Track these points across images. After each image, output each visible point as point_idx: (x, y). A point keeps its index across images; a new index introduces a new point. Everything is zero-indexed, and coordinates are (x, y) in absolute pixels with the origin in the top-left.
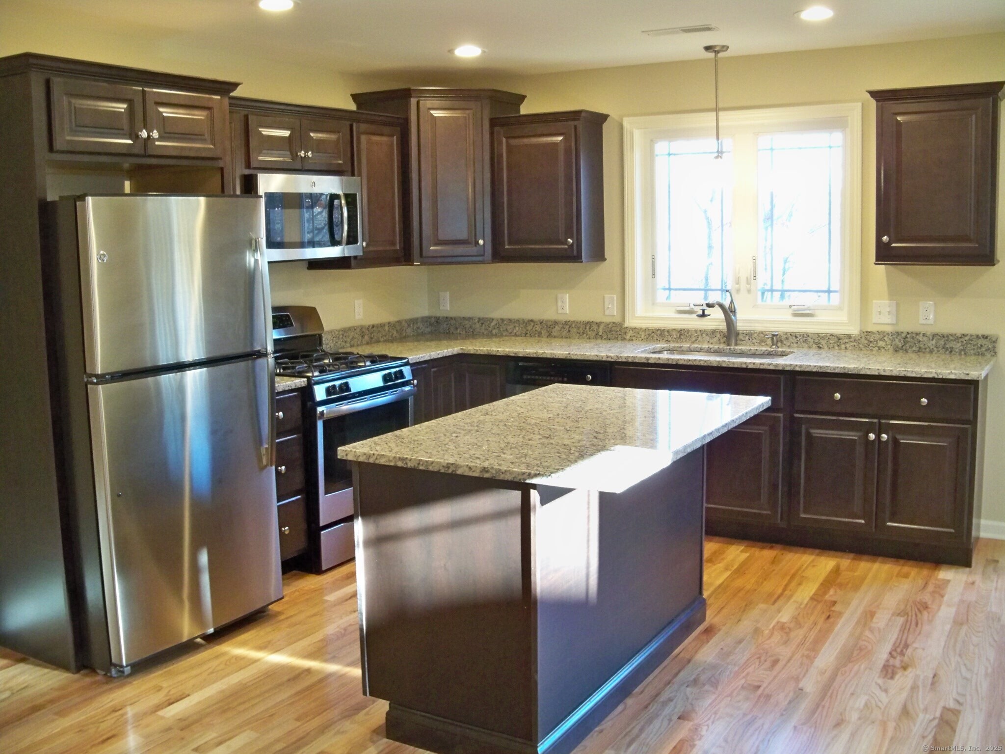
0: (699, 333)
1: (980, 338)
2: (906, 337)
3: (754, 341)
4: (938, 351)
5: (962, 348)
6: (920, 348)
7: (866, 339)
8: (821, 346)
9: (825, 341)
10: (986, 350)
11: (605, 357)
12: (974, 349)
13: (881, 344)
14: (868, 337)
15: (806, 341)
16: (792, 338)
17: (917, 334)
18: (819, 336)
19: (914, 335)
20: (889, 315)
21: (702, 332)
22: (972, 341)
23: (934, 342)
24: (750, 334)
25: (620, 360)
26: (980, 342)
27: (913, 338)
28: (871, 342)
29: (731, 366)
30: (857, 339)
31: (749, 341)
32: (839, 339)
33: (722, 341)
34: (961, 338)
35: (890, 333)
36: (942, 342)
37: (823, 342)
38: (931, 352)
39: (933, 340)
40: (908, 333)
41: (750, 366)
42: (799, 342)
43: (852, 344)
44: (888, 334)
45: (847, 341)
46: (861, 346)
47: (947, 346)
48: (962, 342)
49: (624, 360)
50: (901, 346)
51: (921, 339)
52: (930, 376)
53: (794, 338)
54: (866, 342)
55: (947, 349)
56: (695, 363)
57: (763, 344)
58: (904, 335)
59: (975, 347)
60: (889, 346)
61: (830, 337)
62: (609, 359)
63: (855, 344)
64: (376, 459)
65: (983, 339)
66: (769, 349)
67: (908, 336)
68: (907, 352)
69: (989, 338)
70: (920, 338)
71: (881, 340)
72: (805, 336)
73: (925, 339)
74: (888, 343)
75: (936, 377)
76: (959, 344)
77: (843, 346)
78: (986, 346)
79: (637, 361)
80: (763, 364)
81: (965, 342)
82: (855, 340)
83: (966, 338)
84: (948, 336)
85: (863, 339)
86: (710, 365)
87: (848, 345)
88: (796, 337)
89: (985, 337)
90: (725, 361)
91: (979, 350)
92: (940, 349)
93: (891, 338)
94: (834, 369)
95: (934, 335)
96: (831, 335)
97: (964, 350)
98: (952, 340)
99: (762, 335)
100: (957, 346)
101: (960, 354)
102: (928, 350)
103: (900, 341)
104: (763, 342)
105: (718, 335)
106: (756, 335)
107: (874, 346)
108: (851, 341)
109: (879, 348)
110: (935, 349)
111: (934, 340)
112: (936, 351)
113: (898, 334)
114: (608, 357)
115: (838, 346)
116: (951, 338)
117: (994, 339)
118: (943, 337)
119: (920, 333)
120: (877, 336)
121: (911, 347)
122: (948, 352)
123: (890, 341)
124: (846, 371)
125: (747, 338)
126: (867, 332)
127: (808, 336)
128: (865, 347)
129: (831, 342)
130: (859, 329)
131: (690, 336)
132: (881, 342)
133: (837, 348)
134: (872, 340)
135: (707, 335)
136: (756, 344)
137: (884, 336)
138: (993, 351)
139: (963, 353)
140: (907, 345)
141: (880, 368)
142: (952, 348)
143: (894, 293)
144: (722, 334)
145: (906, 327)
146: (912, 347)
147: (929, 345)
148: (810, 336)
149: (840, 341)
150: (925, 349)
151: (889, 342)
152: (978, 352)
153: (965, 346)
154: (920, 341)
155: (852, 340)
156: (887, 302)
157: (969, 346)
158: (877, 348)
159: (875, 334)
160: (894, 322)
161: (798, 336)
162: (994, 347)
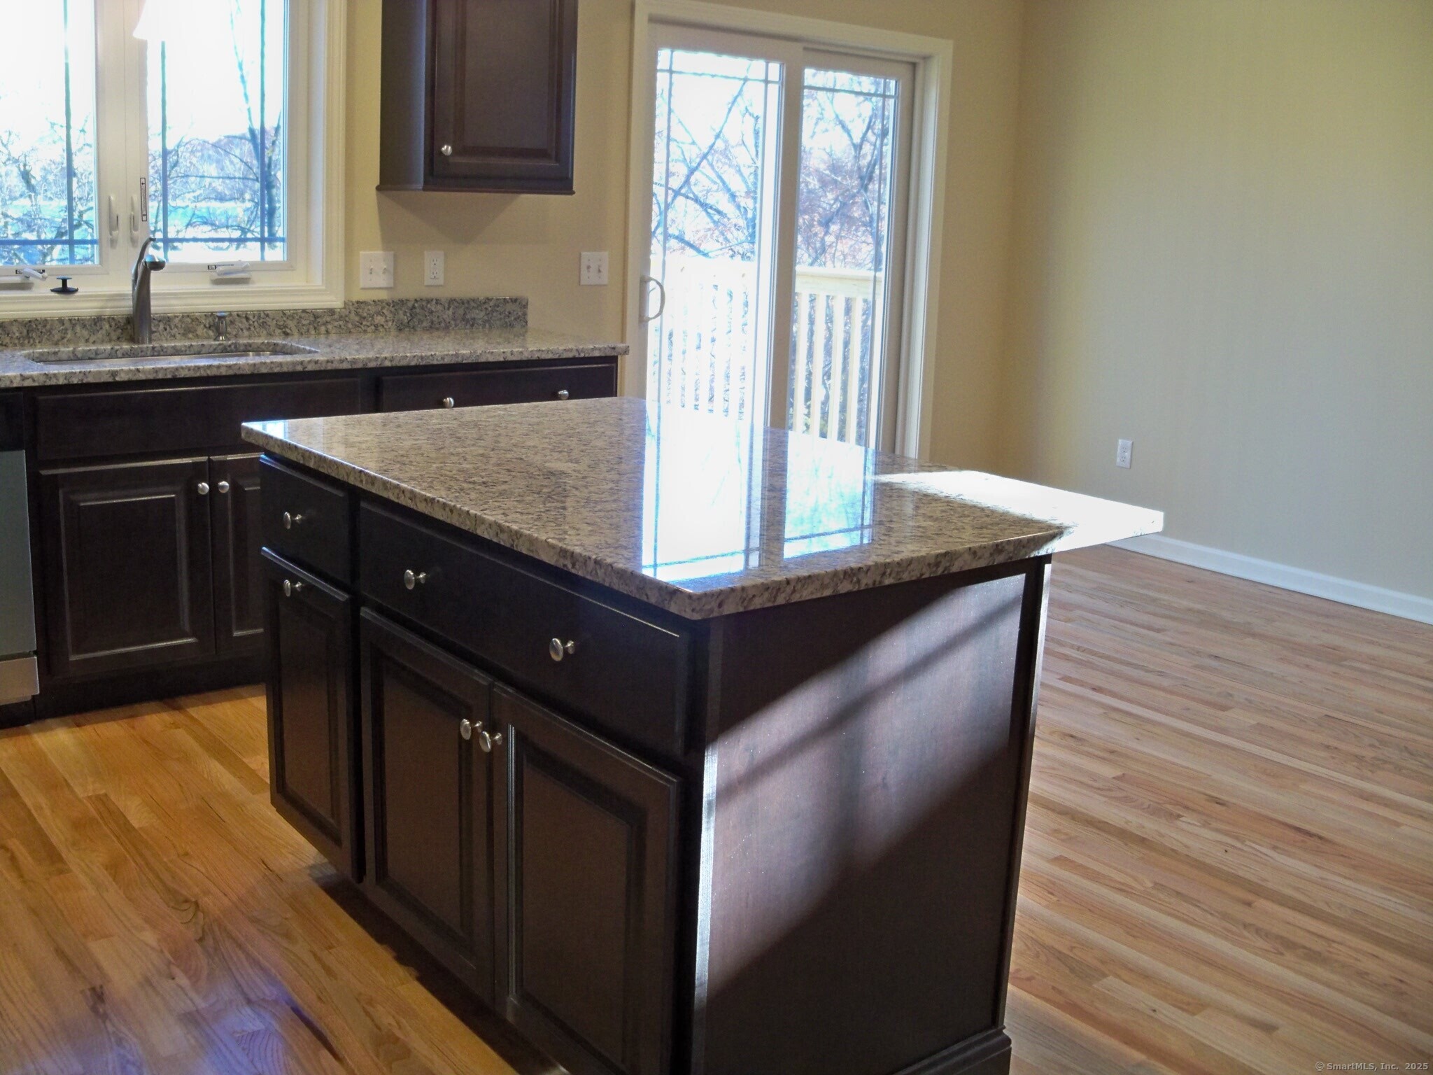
0: (67, 324)
1: (508, 302)
2: (414, 307)
3: (175, 331)
4: (456, 326)
5: (486, 318)
6: (432, 322)
7: (357, 314)
8: (288, 331)
9: (295, 321)
10: (515, 319)
11: (19, 379)
12: (501, 319)
13: (379, 319)
14: (361, 311)
15: (263, 325)
16: (241, 322)
17: (429, 301)
18: (284, 314)
19: (424, 303)
20: (384, 273)
21: (75, 322)
22: (498, 306)
23: (450, 312)
24: (167, 320)
25: (53, 382)
26: (510, 307)
27: (422, 308)
28: (364, 318)
29: (276, 370)
30: (344, 315)
31: (165, 333)
32: (316, 317)
33: (114, 336)
34: (484, 303)
35: (391, 302)
36: (461, 311)
37: (291, 324)
38: (447, 327)
39: (448, 309)
40: (416, 301)
41: (310, 368)
42: (252, 328)
43: (336, 324)
44: (388, 304)
45: (328, 319)
46: (350, 326)
47: (468, 317)
48: (486, 309)
49: (61, 381)
50: (406, 321)
51: (433, 309)
52: (570, 355)
53: (244, 320)
54: (357, 319)
55: (468, 321)
56: (210, 373)
57: (190, 336)
58: (410, 304)
59: (502, 316)
60: (390, 323)
61: (303, 315)
62: (28, 383)
63: (341, 323)
64: (794, 591)
65: (511, 304)
66: (213, 343)
67: (416, 305)
68: (415, 330)
69: (518, 301)
70: (432, 307)
71: (378, 313)
72: (262, 315)
73: (439, 307)
74: (388, 318)
75: (577, 356)
76: (482, 314)
77: (323, 329)
78: (515, 313)
79: (90, 379)
80: (332, 362)
81: (490, 309)
82: (341, 317)
83: (492, 304)
84: (468, 302)
85: (353, 313)
86: (238, 373)
87: (330, 327)
88: (247, 319)
89: (514, 301)
90: (265, 363)
91: (507, 320)
92: (458, 322)
93: (393, 309)
94: (443, 358)
95: (452, 301)
96: (304, 311)
97: (488, 321)
98: (473, 307)
99: (189, 320)
100: (480, 315)
101: (484, 326)
102: (443, 325)
103: (405, 313)
104: (190, 332)
105: (107, 326)
106: (177, 320)
107: (368, 324)
108: (335, 320)
109: (376, 326)
110: (452, 322)
111: (451, 309)
112: (453, 326)
113: (402, 302)
114: (23, 378)
115: (315, 328)
116: (473, 304)
117: (524, 303)
118: (463, 303)
119: (432, 300)
120: (373, 309)
121: (420, 321)
122: (468, 326)
123: (391, 315)
124: (459, 360)
125: (162, 326)
126: (358, 302)
127: (267, 316)
128: (356, 326)
129: (304, 322)
130: (343, 300)
131: (50, 331)
132: (379, 318)
133: (313, 332)
134: (365, 314)
135: (84, 326)
136: (177, 335)
137: (383, 308)
138: (522, 319)
139: (487, 325)
140: (415, 320)
141: (505, 350)
142: (474, 319)
143: (391, 237)
144: (113, 324)
145: (410, 291)
146: (422, 322)
147: (445, 316)
148: (271, 316)
149: (319, 320)
150: (440, 323)
151: (389, 316)
152: (506, 323)
153: (490, 315)
154: (432, 312)
155: (336, 316)
156: (380, 252)
157: (494, 314)
158: (373, 327)
159: (371, 305)
160: (392, 285)
161: (251, 317)
162: (525, 314)
